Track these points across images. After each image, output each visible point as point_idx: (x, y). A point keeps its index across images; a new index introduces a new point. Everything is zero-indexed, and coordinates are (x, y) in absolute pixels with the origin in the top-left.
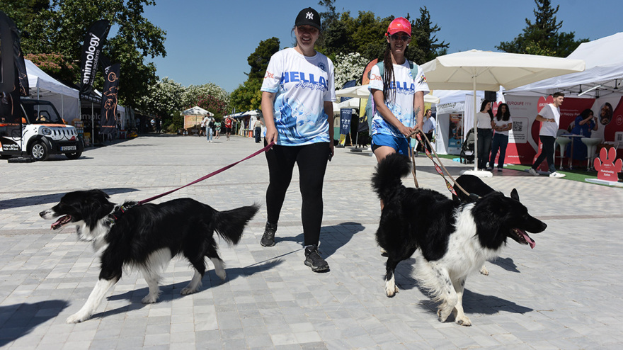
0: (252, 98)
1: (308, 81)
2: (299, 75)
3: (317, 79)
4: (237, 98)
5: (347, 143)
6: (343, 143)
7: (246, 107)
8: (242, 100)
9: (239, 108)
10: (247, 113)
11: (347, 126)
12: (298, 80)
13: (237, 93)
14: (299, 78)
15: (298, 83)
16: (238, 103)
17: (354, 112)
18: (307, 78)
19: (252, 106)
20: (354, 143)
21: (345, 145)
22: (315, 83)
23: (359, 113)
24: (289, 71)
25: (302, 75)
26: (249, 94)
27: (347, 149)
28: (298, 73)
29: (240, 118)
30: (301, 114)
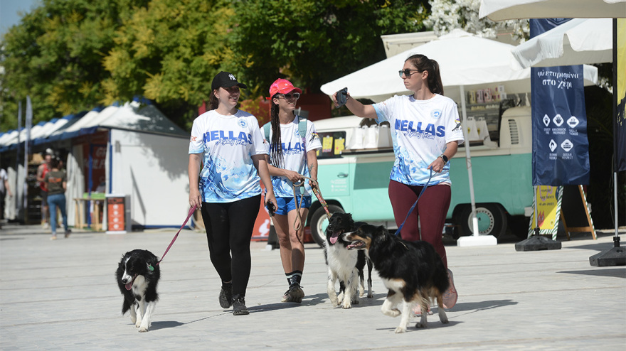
0: (108, 47)
1: (227, 138)
2: (219, 133)
3: (236, 135)
4: (37, 52)
5: (572, 226)
6: (550, 224)
7: (85, 90)
8: (62, 62)
9: (52, 99)
10: (91, 119)
11: (567, 145)
12: (218, 138)
13: (34, 27)
14: (219, 136)
15: (218, 140)
16: (46, 75)
17: (591, 76)
18: (226, 135)
19: (110, 85)
20: (604, 222)
21: (562, 235)
22: (234, 139)
23: (613, 82)
24: (209, 131)
25: (222, 132)
26: (92, 31)
27: (576, 254)
28: (217, 131)
29: (60, 148)
30: (224, 169)
